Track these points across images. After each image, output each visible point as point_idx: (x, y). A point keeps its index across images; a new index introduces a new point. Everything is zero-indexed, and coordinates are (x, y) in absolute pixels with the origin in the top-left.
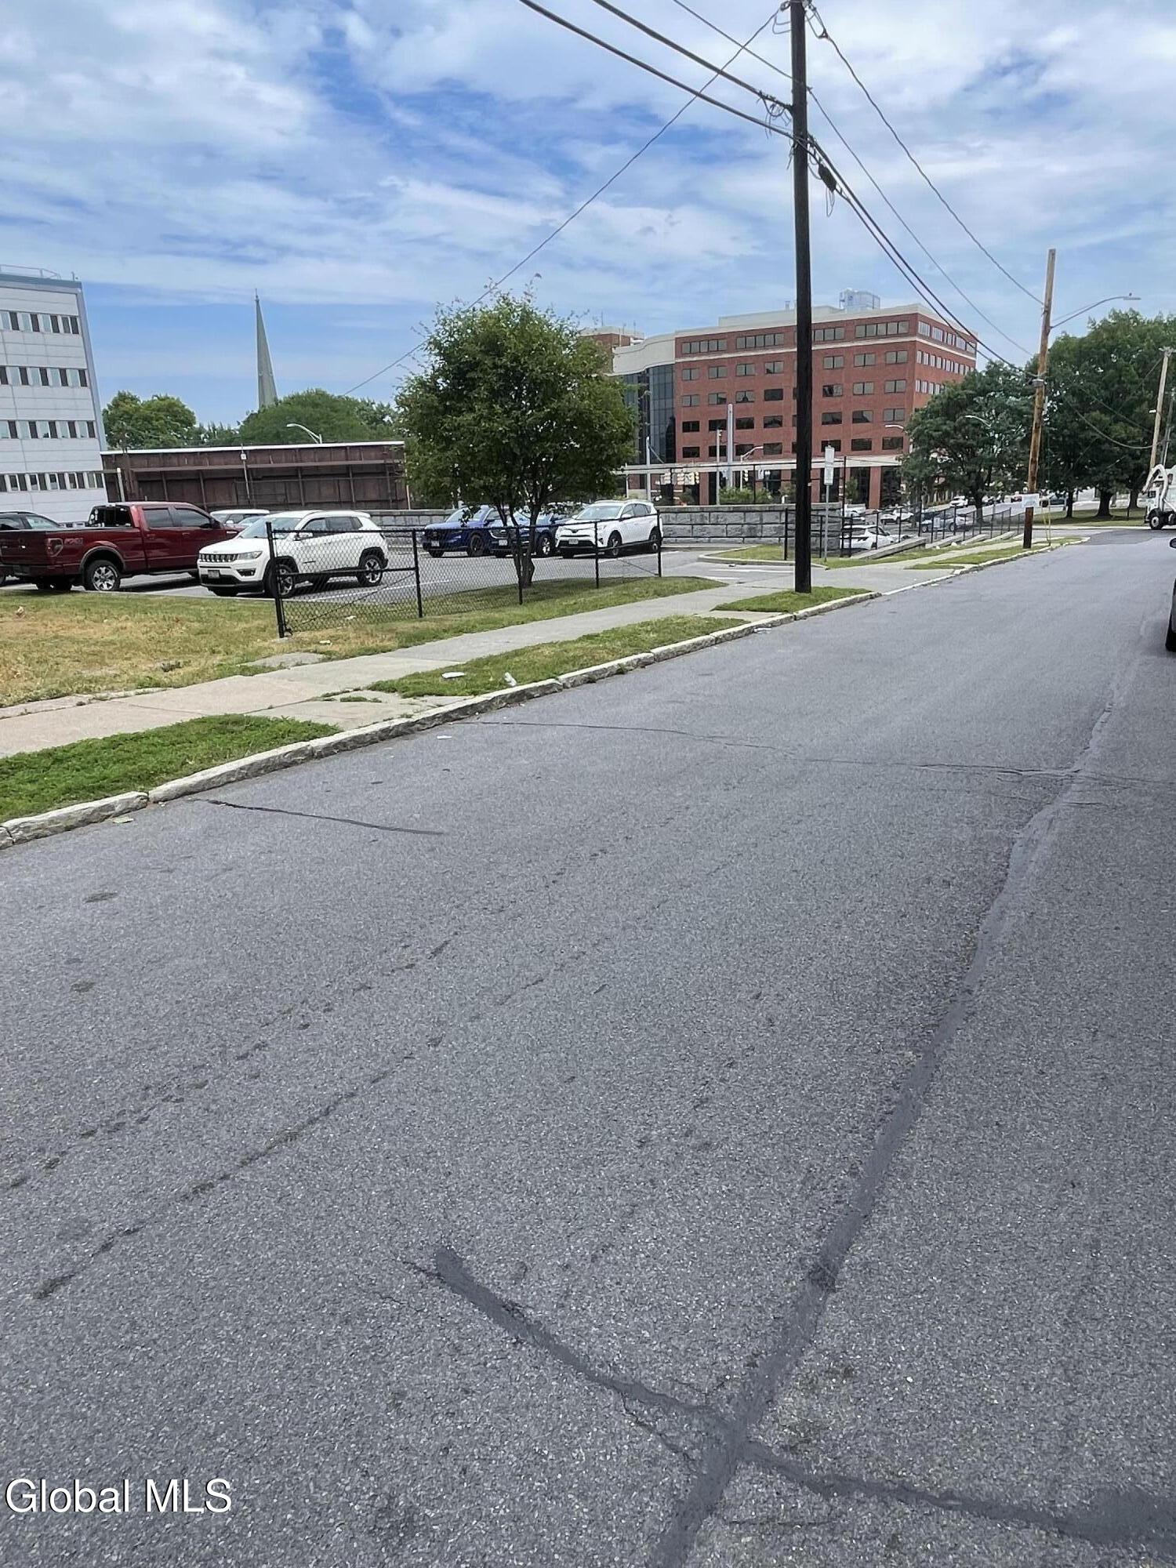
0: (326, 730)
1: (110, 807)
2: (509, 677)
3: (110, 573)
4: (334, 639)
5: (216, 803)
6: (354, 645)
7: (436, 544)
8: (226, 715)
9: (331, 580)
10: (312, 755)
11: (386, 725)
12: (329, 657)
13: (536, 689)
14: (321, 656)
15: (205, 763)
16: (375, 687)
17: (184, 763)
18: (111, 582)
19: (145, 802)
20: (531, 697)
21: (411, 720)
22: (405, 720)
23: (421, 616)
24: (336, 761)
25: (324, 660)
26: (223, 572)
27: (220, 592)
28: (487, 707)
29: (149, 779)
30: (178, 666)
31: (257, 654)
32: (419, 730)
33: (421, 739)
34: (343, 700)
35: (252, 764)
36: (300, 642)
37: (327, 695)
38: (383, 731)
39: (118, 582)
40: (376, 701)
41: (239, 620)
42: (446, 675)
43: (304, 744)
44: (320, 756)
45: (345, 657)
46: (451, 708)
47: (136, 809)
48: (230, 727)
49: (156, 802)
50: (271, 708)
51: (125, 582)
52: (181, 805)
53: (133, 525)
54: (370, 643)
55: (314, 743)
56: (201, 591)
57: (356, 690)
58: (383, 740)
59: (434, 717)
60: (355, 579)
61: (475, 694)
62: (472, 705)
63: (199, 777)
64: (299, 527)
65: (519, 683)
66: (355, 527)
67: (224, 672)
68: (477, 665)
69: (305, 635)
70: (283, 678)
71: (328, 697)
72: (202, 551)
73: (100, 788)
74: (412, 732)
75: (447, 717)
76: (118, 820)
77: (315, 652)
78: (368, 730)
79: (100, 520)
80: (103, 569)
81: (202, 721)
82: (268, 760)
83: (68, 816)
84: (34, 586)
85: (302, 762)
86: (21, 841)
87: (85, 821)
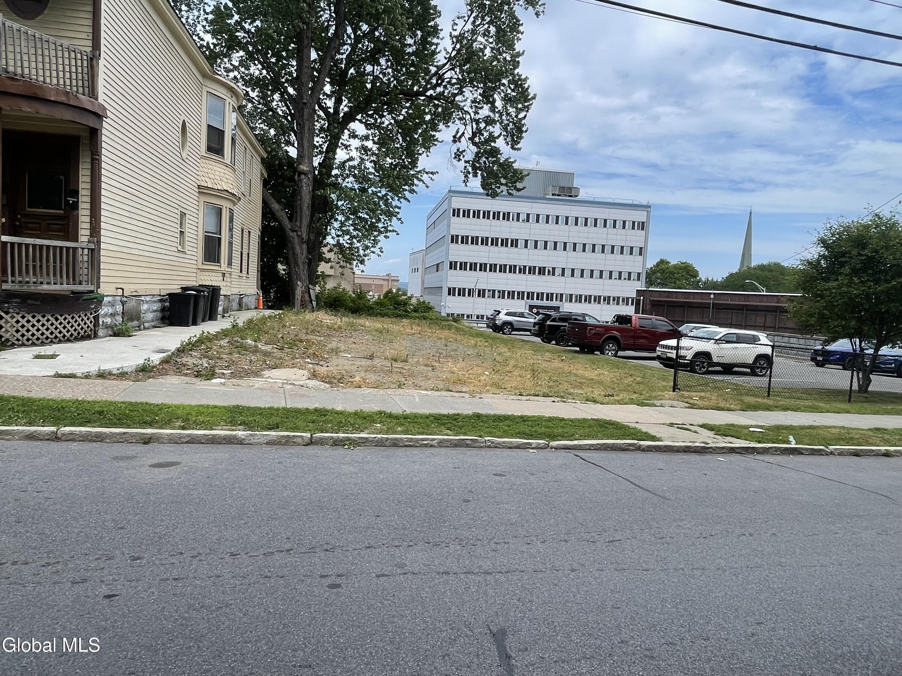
0: (653, 438)
1: (530, 444)
2: (791, 438)
3: (614, 348)
4: (701, 398)
5: (577, 456)
6: (713, 403)
7: (820, 358)
8: (610, 420)
9: (736, 369)
10: (639, 449)
11: (690, 444)
12: (692, 406)
13: (807, 449)
14: (687, 405)
15: (584, 437)
16: (702, 426)
17: (573, 435)
18: (613, 352)
19: (546, 447)
20: (802, 454)
21: (707, 446)
22: (703, 445)
23: (769, 395)
24: (650, 455)
25: (688, 408)
26: (669, 355)
27: (666, 365)
28: (765, 451)
29: (553, 437)
30: (612, 396)
31: (655, 398)
32: (711, 452)
33: (708, 457)
34: (678, 428)
35: (604, 444)
36: (683, 396)
37: (672, 424)
38: (686, 447)
39: (616, 353)
40: (696, 432)
41: (664, 380)
42: (751, 429)
43: (636, 442)
44: (643, 450)
45: (701, 408)
46: (737, 445)
47: (541, 448)
48: (606, 425)
49: (552, 448)
50: (637, 423)
51: (620, 353)
52: (562, 453)
53: (631, 326)
54: (722, 404)
55: (642, 443)
56: (656, 364)
57: (691, 425)
58: (685, 452)
59: (723, 448)
60: (748, 370)
61: (759, 442)
62: (753, 448)
63: (576, 442)
64: (717, 338)
65: (797, 444)
66: (754, 340)
67: (631, 402)
68: (778, 428)
69: (686, 394)
70: (657, 411)
71: (671, 425)
72: (661, 343)
73: (532, 435)
74: (706, 453)
75: (732, 450)
76: (531, 451)
77: (687, 403)
78: (676, 444)
79: (616, 322)
80: (611, 345)
81: (597, 420)
82: (613, 444)
83: (511, 442)
84: (578, 349)
85: (632, 450)
86: (489, 447)
87: (518, 447)
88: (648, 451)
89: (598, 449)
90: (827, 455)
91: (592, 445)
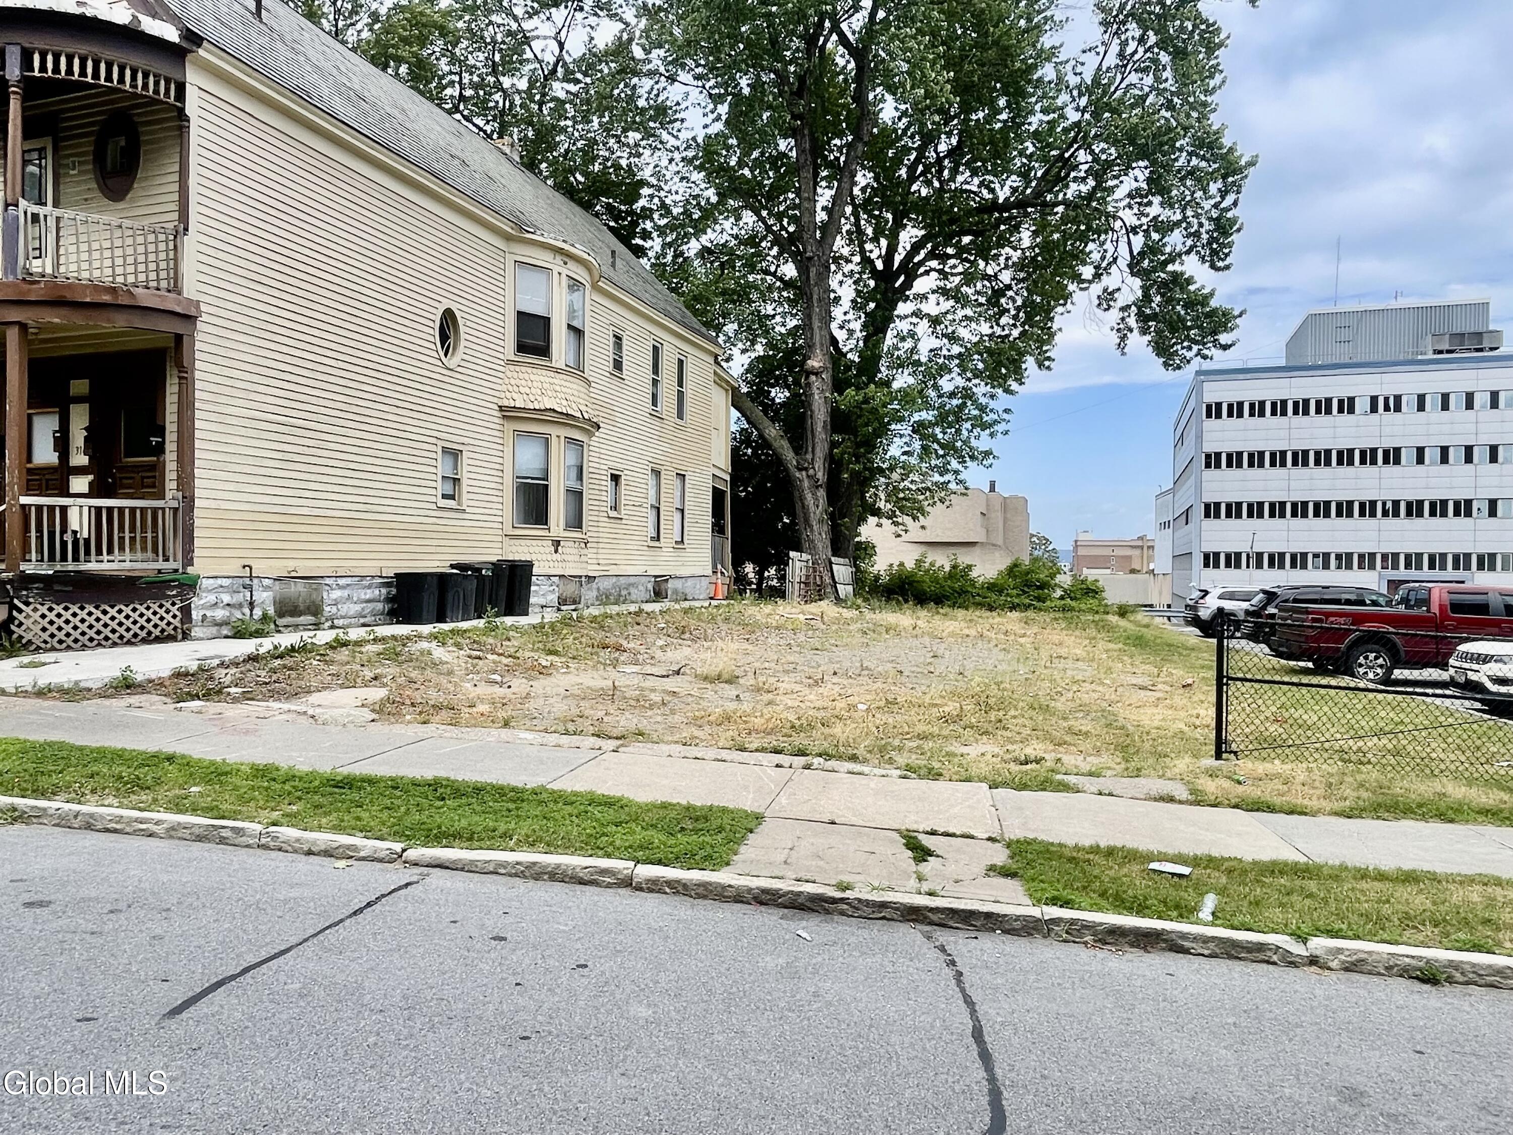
2: (1209, 903)
5: (410, 885)
10: (628, 883)
12: (1185, 795)
14: (1174, 792)
18: (1379, 672)
19: (393, 858)
25: (1163, 798)
26: (1472, 676)
39: (1389, 671)
42: (1154, 866)
43: (628, 865)
44: (638, 888)
47: (381, 861)
49: (405, 863)
51: (1399, 674)
53: (1429, 610)
76: (346, 864)
77: (1188, 786)
80: (1372, 656)
82: (558, 866)
83: (314, 843)
84: (1310, 665)
85: (609, 886)
86: (265, 847)
87: (328, 853)
88: (651, 891)
89: (516, 875)
90: (1293, 964)
91: (505, 864)
